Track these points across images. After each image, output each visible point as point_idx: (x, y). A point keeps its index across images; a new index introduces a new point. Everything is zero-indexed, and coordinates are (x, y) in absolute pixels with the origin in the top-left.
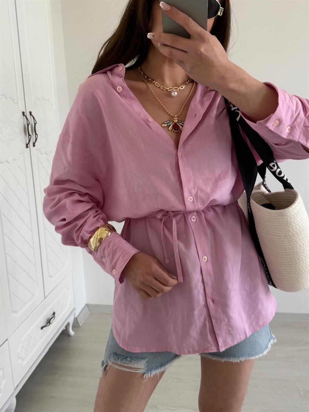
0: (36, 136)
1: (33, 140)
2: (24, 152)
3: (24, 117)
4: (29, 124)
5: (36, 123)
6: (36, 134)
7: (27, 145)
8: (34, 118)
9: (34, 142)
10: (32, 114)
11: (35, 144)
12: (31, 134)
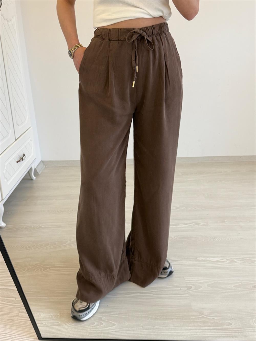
11: (1, 9)
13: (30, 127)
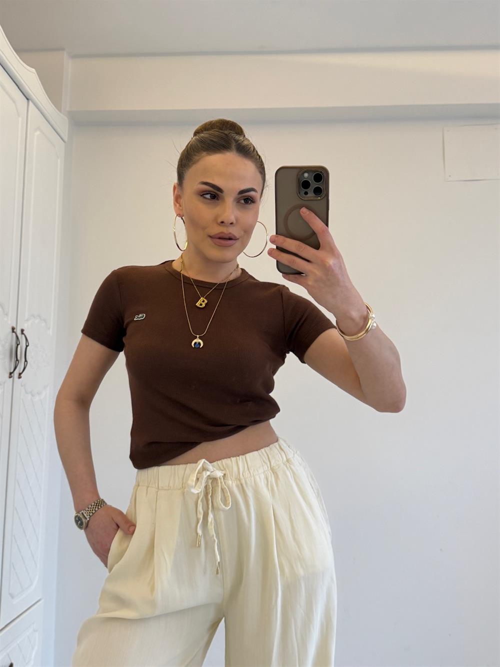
0: (26, 363)
1: (20, 370)
2: (4, 383)
3: (14, 334)
4: (19, 344)
5: (28, 346)
6: (26, 361)
7: (11, 373)
8: (26, 339)
9: (21, 372)
10: (24, 332)
11: (22, 375)
12: (19, 358)
13: (38, 599)
